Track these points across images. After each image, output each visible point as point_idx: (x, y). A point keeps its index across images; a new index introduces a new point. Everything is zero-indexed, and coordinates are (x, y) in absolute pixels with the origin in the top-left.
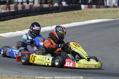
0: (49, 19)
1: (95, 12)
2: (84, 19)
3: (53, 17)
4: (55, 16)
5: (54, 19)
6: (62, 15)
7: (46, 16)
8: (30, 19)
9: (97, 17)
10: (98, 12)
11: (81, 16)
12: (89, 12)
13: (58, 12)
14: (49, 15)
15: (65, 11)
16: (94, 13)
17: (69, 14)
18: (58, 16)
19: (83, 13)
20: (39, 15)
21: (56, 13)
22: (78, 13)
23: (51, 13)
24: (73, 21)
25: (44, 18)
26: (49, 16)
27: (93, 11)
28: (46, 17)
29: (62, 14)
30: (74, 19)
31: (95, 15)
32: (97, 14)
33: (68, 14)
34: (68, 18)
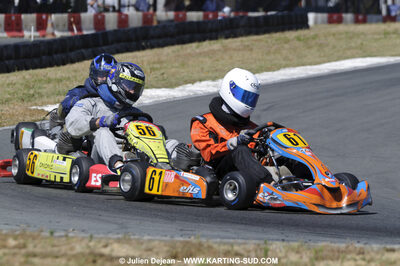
0: (207, 59)
1: (351, 36)
2: (320, 56)
3: (219, 50)
4: (226, 49)
5: (223, 59)
6: (248, 46)
7: (198, 47)
8: (145, 59)
9: (360, 52)
10: (362, 36)
11: (310, 47)
12: (334, 35)
13: (235, 36)
14: (207, 46)
15: (257, 33)
16: (351, 38)
17: (269, 40)
18: (235, 50)
19: (315, 37)
20: (173, 44)
21: (227, 38)
22: (298, 39)
23: (211, 39)
24: (284, 63)
25: (189, 54)
26: (206, 50)
27: (347, 33)
28: (198, 51)
29: (247, 43)
30: (286, 59)
31: (353, 45)
32: (359, 41)
33: (267, 42)
34: (268, 53)
